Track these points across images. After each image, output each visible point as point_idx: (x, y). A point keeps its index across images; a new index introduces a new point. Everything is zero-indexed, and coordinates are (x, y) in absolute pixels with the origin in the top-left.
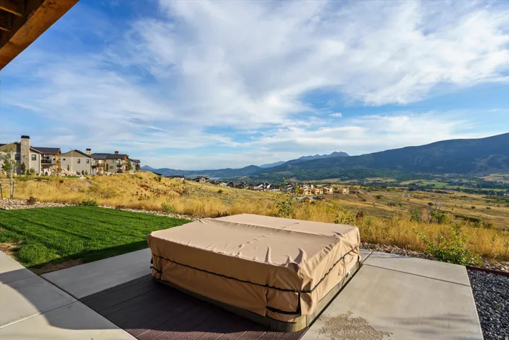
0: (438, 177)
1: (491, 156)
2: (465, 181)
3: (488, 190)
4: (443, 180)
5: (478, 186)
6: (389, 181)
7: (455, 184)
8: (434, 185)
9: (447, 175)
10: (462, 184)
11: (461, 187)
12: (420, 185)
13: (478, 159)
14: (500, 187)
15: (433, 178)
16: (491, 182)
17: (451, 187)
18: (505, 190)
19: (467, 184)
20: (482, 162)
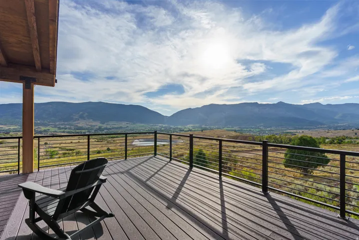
0: (52, 125)
1: (81, 113)
2: (67, 127)
3: (79, 131)
4: (55, 126)
5: (74, 129)
6: (12, 128)
7: (63, 128)
8: (49, 130)
9: (58, 123)
10: (66, 129)
11: (65, 130)
12: (39, 130)
13: (74, 114)
14: (84, 129)
15: (48, 125)
16: (81, 127)
17: (59, 131)
18: (87, 131)
19: (70, 129)
20: (76, 117)
